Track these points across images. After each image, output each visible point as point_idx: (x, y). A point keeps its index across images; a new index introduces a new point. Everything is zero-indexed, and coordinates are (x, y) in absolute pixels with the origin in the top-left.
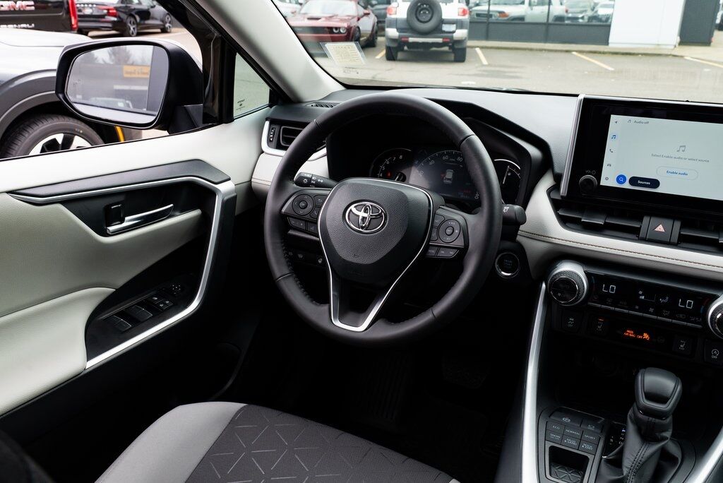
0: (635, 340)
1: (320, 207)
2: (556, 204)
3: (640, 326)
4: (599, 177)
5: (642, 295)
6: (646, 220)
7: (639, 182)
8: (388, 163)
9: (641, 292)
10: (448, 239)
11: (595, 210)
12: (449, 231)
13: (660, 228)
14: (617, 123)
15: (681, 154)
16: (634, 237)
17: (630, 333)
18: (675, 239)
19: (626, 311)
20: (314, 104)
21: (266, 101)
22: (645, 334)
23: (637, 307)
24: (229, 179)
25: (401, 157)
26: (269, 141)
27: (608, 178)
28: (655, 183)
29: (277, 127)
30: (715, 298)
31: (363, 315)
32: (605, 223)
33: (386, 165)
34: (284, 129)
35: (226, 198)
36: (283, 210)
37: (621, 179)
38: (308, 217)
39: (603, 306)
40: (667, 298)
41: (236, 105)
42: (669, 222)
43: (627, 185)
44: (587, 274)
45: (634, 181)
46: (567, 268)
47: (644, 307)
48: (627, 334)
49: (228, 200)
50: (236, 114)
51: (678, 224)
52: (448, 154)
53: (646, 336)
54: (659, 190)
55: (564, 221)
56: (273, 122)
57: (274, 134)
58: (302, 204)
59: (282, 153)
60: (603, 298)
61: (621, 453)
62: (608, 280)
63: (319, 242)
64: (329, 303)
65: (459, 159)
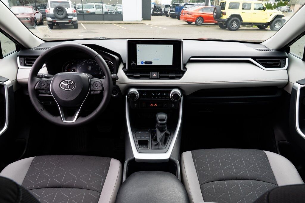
0: (153, 106)
1: (50, 84)
2: (126, 72)
3: (154, 102)
4: (136, 62)
6: (150, 73)
8: (68, 66)
9: (153, 93)
10: (97, 88)
11: (137, 72)
12: (96, 85)
13: (155, 75)
14: (139, 46)
15: (156, 54)
16: (148, 78)
17: (152, 105)
18: (159, 77)
20: (36, 49)
21: (15, 49)
23: (156, 97)
24: (8, 80)
25: (72, 64)
26: (21, 64)
27: (139, 63)
28: (151, 63)
29: (23, 59)
30: (171, 91)
31: (73, 117)
32: (140, 76)
33: (67, 67)
34: (26, 59)
35: (9, 87)
36: (36, 88)
37: (142, 62)
38: (46, 88)
39: (144, 99)
40: (160, 93)
41: (3, 52)
42: (156, 73)
43: (144, 64)
44: (138, 91)
45: (146, 63)
46: (132, 90)
47: (154, 97)
49: (10, 87)
50: (4, 55)
51: (159, 73)
52: (88, 61)
53: (156, 105)
54: (152, 65)
55: (129, 77)
56: (20, 57)
57: (22, 61)
58: (43, 84)
59: (30, 68)
60: (143, 97)
61: (156, 137)
62: (144, 91)
63: (52, 96)
64: (60, 115)
65: (92, 62)
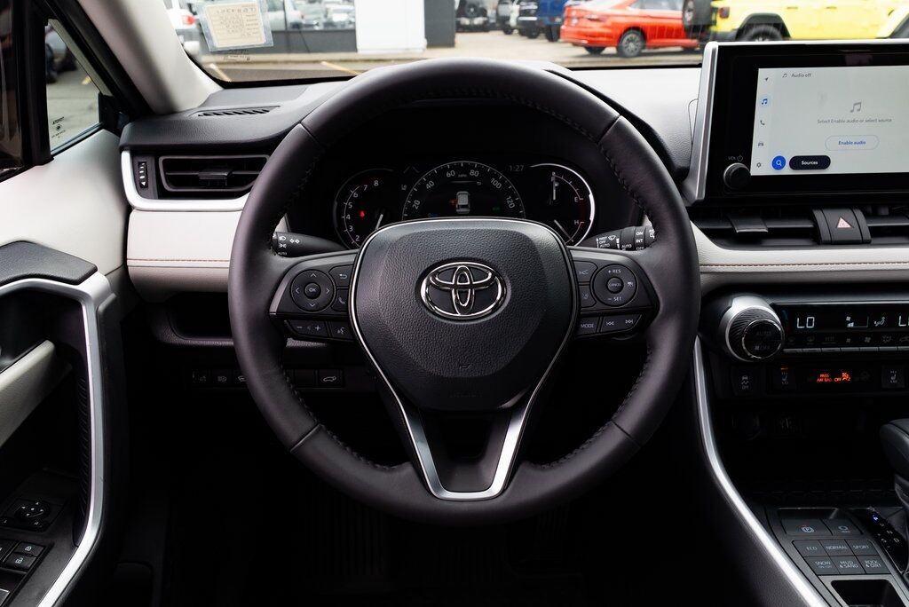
0: (833, 384)
1: (348, 289)
3: (834, 364)
4: (748, 162)
5: (850, 322)
6: (819, 215)
7: (803, 163)
8: (356, 195)
9: (848, 319)
10: (617, 299)
11: (751, 214)
13: (843, 224)
14: (769, 79)
15: (855, 115)
17: (824, 378)
18: (867, 235)
19: (837, 349)
20: (200, 113)
22: (844, 374)
24: (95, 270)
25: (376, 183)
26: (141, 188)
27: (761, 166)
28: (824, 161)
29: (150, 161)
32: (769, 229)
33: (353, 199)
34: (164, 161)
35: (101, 308)
36: (274, 308)
37: (778, 162)
38: (328, 310)
39: (805, 350)
40: (883, 318)
41: (51, 129)
42: (848, 213)
43: (787, 171)
44: (775, 307)
45: (796, 162)
47: (856, 338)
48: (821, 380)
50: (54, 143)
51: (862, 214)
52: (453, 167)
53: (845, 376)
54: (830, 171)
56: (136, 152)
57: (146, 174)
58: (310, 290)
60: (801, 338)
62: (805, 311)
65: (473, 173)
